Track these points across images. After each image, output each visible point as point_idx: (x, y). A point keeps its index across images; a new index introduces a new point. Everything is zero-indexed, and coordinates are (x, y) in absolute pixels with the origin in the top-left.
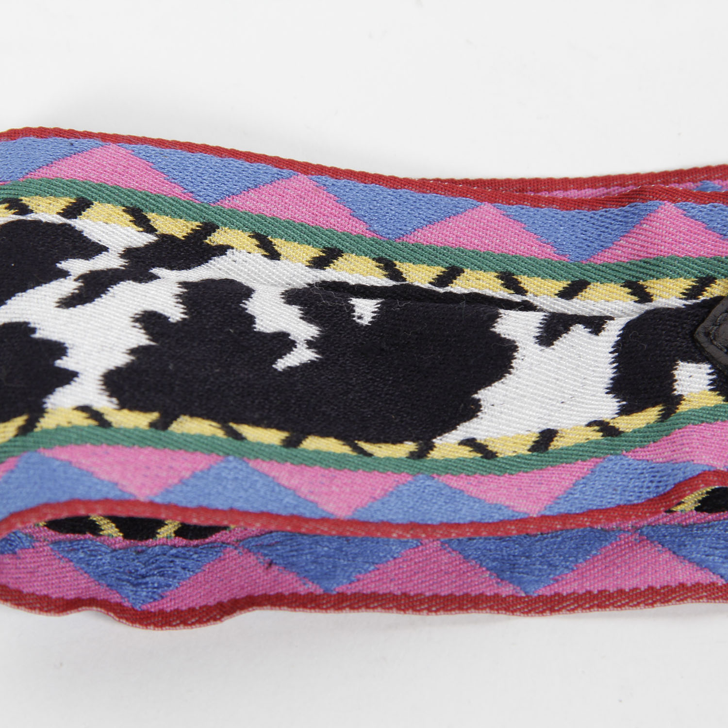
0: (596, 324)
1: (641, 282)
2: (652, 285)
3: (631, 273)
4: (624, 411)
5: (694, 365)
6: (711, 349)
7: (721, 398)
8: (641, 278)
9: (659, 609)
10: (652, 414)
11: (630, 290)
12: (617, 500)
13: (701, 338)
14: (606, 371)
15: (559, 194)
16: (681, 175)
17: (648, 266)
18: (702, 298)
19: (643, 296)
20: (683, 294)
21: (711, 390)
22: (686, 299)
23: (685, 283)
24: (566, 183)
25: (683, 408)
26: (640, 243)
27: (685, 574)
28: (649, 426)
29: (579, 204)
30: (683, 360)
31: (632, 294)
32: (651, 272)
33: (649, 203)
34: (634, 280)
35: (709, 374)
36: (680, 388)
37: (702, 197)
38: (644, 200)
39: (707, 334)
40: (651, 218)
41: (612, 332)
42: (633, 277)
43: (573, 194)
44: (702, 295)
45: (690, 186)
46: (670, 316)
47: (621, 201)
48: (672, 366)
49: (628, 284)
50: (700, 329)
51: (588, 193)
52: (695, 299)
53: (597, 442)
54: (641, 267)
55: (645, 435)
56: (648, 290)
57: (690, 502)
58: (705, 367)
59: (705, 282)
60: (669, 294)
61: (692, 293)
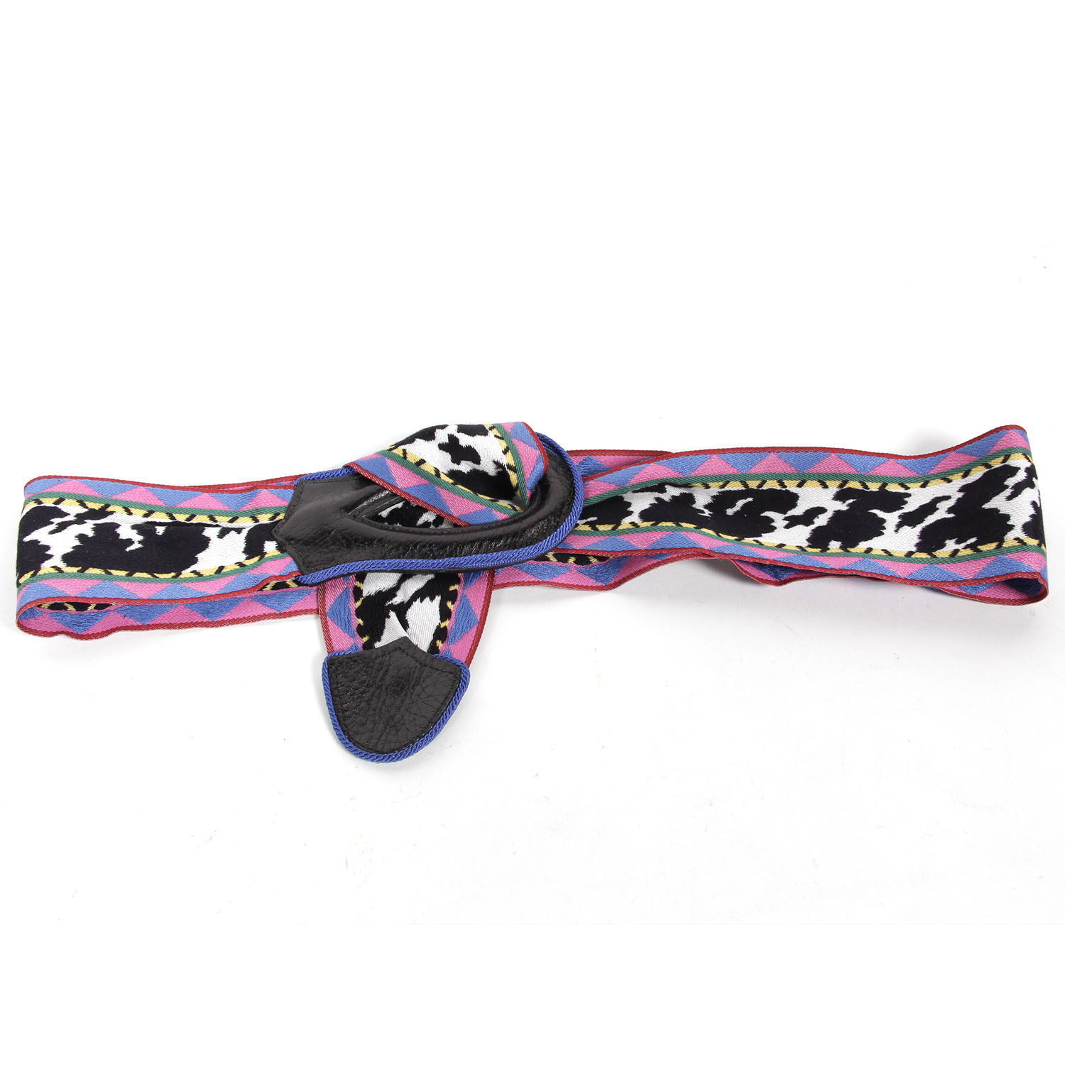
0: (239, 531)
1: (256, 516)
2: (259, 517)
4: (247, 559)
5: (271, 542)
6: (276, 536)
7: (279, 552)
9: (257, 623)
10: (256, 559)
12: (242, 588)
13: (273, 533)
14: (243, 546)
15: (231, 489)
16: (272, 481)
17: (258, 510)
19: (256, 520)
20: (269, 519)
21: (276, 550)
22: (270, 521)
23: (270, 515)
24: (234, 485)
25: (266, 556)
26: (255, 503)
27: (266, 611)
28: (255, 563)
29: (237, 492)
30: (267, 540)
31: (252, 520)
32: (259, 513)
35: (276, 545)
36: (265, 550)
37: (276, 487)
38: (257, 489)
39: (276, 532)
40: (259, 495)
41: (245, 533)
42: (253, 514)
43: (236, 488)
44: (276, 519)
45: (275, 484)
47: (249, 490)
48: (264, 543)
49: (251, 517)
50: (273, 530)
51: (241, 488)
53: (237, 569)
54: (255, 511)
55: (253, 566)
56: (257, 518)
57: (269, 587)
58: (275, 542)
59: (277, 514)
60: (264, 519)
61: (272, 519)
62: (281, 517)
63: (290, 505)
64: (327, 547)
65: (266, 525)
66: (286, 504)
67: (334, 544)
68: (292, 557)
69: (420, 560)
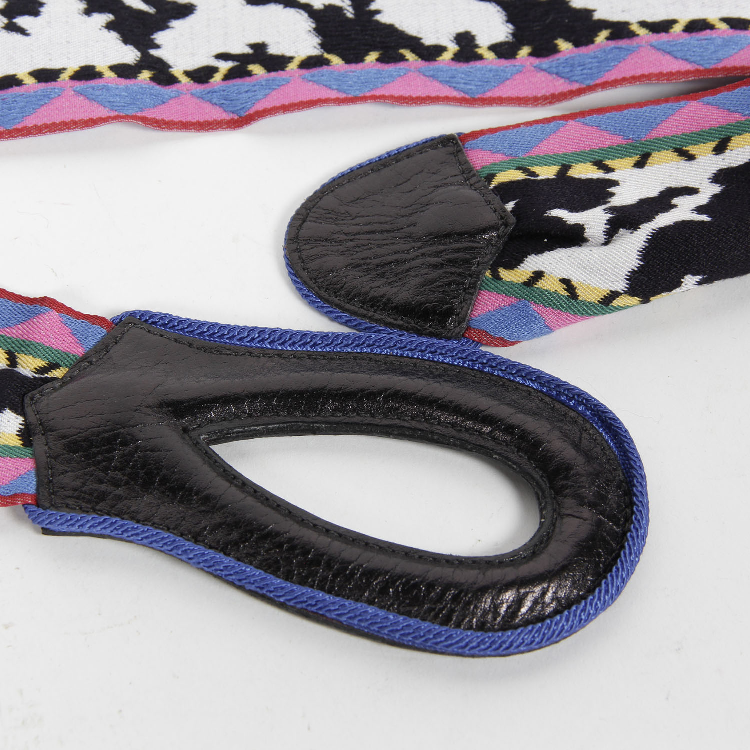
1: (16, 354)
2: (21, 357)
3: (14, 346)
5: (15, 415)
6: (29, 410)
7: (21, 443)
8: (17, 351)
11: (8, 357)
13: (27, 400)
17: (24, 345)
18: (46, 375)
19: (13, 362)
20: (36, 369)
21: (17, 435)
22: (35, 373)
23: (40, 363)
26: (28, 329)
30: (10, 409)
31: (7, 359)
32: (24, 350)
33: (44, 307)
34: (13, 351)
35: (21, 425)
39: (32, 399)
40: (40, 317)
42: (14, 349)
44: (48, 374)
46: (18, 378)
50: (31, 394)
52: (42, 375)
54: (20, 344)
56: (18, 360)
58: (21, 420)
59: (54, 366)
60: (28, 366)
61: (42, 371)
62: (58, 374)
63: (85, 358)
64: (106, 470)
65: (26, 378)
66: (80, 351)
67: (121, 470)
68: (36, 463)
69: (258, 572)
